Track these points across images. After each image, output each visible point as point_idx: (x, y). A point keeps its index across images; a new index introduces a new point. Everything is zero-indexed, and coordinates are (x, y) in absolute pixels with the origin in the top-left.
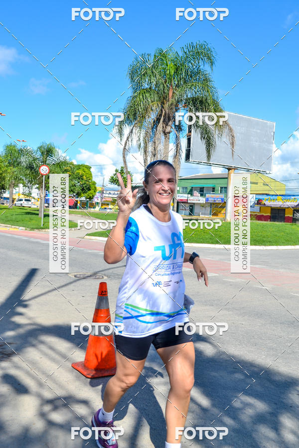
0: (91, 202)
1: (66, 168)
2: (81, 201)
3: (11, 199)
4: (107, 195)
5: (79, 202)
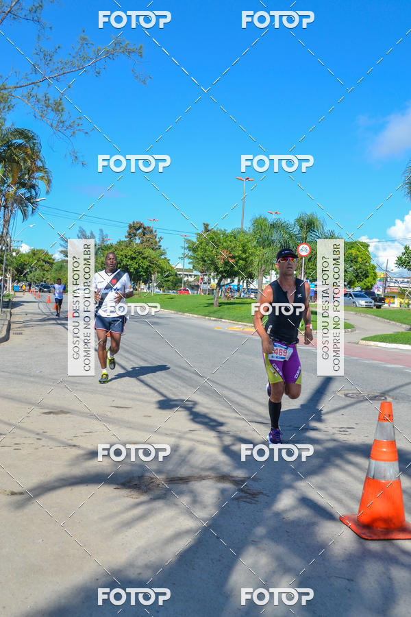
4: (392, 284)
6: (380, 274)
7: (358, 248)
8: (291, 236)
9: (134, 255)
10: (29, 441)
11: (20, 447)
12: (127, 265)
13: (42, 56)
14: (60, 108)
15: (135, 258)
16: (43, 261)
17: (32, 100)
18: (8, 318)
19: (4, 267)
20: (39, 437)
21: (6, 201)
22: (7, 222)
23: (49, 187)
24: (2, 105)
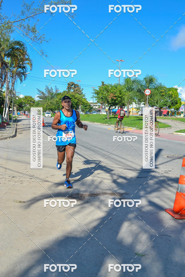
0: (178, 111)
1: (161, 91)
2: (171, 111)
3: (128, 112)
5: (170, 112)
6: (183, 103)
7: (173, 91)
8: (141, 86)
10: (27, 180)
11: (23, 182)
13: (26, 7)
16: (30, 101)
17: (22, 27)
18: (16, 127)
19: (13, 104)
20: (31, 178)
21: (12, 74)
22: (13, 84)
23: (32, 67)
24: (8, 30)
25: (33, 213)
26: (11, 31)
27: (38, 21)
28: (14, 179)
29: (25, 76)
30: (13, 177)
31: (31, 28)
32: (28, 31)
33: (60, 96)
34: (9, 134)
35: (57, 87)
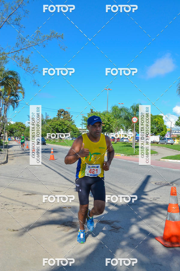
4: (174, 133)
6: (168, 129)
7: (158, 118)
8: (129, 114)
9: (61, 124)
10: (19, 207)
11: (15, 210)
12: (58, 128)
13: (20, 39)
14: (28, 62)
15: (61, 125)
16: (21, 127)
17: (16, 59)
18: (7, 153)
19: (4, 130)
20: (23, 205)
21: (5, 102)
22: (6, 111)
23: (24, 95)
24: (3, 61)
25: (27, 242)
26: (6, 62)
27: (32, 53)
28: (7, 207)
29: (17, 104)
30: (6, 205)
31: (25, 59)
32: (21, 62)
33: (50, 122)
34: (1, 160)
35: (47, 114)
